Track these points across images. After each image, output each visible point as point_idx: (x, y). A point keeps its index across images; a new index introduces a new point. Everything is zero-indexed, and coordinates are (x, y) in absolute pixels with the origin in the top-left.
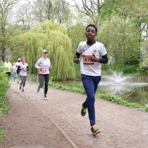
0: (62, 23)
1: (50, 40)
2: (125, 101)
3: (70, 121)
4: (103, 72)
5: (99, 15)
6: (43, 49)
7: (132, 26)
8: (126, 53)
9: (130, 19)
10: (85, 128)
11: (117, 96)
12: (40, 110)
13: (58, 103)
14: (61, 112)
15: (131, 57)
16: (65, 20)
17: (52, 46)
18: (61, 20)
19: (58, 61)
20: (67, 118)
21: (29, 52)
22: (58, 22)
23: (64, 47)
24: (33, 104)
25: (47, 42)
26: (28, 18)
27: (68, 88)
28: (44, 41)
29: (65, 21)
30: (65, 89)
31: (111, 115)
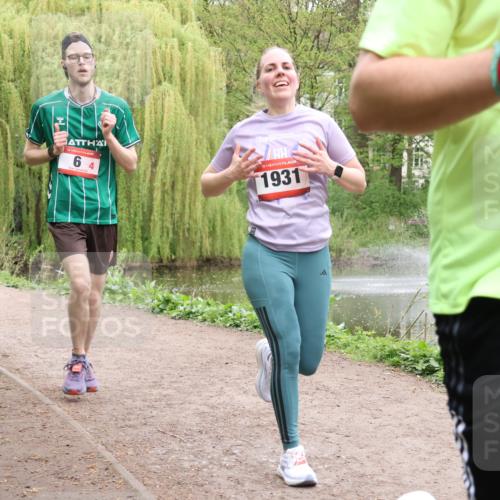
3: (220, 480)
4: (391, 227)
12: (64, 422)
13: (156, 385)
14: (172, 430)
17: (120, 87)
19: (155, 165)
20: (204, 462)
23: (183, 95)
27: (208, 309)
30: (191, 313)
31: (435, 451)
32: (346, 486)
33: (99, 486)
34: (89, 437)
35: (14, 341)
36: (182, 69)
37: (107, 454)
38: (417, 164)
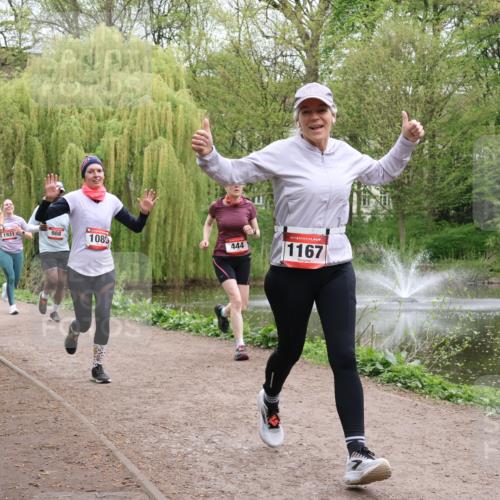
0: (164, 41)
1: (113, 114)
2: (437, 379)
3: (202, 464)
5: (323, 6)
6: (86, 151)
7: (467, 56)
8: (440, 172)
9: (457, 25)
10: (265, 493)
11: (404, 354)
12: (73, 416)
13: (149, 385)
14: (162, 423)
15: (462, 186)
16: (178, 28)
17: (123, 140)
18: (160, 28)
21: (24, 166)
22: (150, 38)
23: (175, 147)
24: (41, 390)
25: (102, 124)
26: (16, 16)
27: (193, 321)
28: (90, 118)
29: (177, 31)
30: (179, 324)
31: (380, 439)
32: (307, 469)
33: (102, 469)
34: (94, 429)
35: (33, 348)
36: (174, 126)
37: (108, 443)
38: (364, 204)
